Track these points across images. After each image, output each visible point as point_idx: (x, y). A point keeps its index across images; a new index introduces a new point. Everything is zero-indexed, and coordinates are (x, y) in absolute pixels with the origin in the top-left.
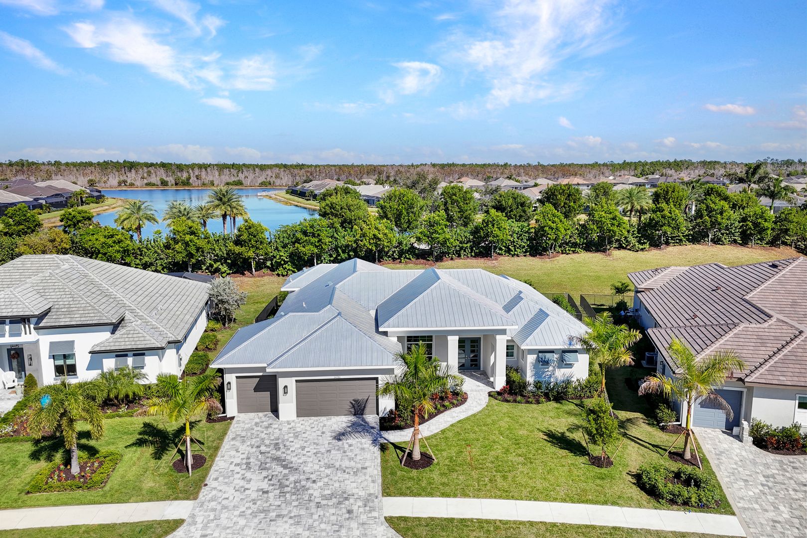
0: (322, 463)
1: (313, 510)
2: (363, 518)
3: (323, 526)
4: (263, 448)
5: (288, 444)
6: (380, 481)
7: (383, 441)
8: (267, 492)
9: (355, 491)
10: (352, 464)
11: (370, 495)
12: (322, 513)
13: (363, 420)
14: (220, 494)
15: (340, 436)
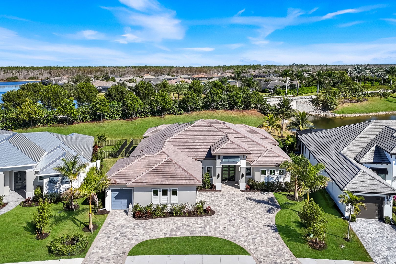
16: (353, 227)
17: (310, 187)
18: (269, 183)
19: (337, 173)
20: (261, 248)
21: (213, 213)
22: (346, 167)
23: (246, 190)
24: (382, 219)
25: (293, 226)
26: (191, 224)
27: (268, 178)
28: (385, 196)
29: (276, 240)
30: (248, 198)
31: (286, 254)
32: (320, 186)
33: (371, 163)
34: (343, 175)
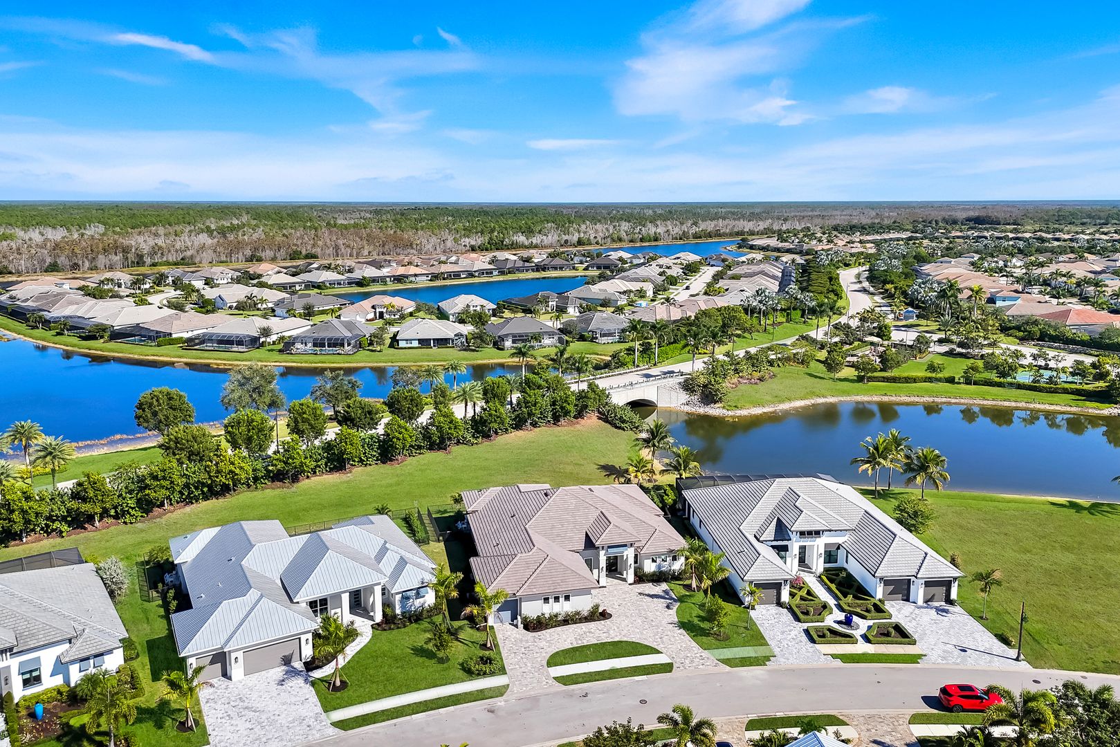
0: (278, 703)
1: (287, 731)
2: (318, 727)
3: (297, 737)
4: (232, 703)
5: (248, 696)
6: (319, 704)
7: (311, 679)
8: (252, 729)
9: (307, 714)
10: (298, 699)
11: (317, 714)
12: (293, 731)
13: (292, 667)
14: (223, 738)
15: (281, 682)
16: (752, 616)
17: (711, 580)
18: (661, 572)
19: (737, 558)
20: (671, 646)
21: (610, 616)
22: (746, 550)
23: (635, 582)
24: (779, 604)
25: (696, 621)
26: (592, 630)
27: (659, 566)
28: (783, 582)
29: (682, 637)
30: (640, 594)
31: (694, 649)
32: (720, 577)
33: (772, 541)
34: (743, 561)
